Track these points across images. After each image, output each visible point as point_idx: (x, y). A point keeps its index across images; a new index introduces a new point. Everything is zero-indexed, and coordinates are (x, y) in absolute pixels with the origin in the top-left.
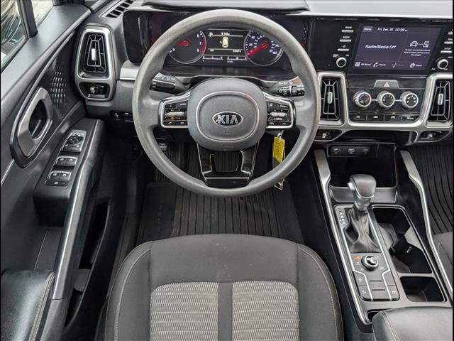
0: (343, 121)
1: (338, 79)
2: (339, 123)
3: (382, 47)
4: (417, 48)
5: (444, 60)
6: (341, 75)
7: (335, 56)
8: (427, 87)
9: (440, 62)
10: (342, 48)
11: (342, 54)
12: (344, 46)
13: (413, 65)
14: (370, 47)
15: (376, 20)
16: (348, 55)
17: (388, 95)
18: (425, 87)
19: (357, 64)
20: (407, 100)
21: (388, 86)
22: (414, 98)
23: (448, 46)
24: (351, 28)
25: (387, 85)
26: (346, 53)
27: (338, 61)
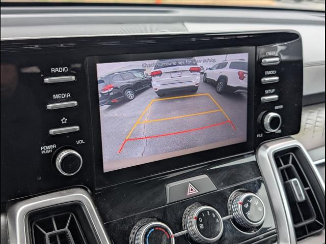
1: (76, 207)
5: (272, 114)
6: (80, 195)
7: (47, 149)
8: (264, 174)
9: (267, 120)
10: (61, 125)
11: (64, 142)
12: (64, 120)
15: (113, 43)
17: (205, 211)
18: (260, 174)
21: (195, 192)
23: (270, 85)
25: (192, 191)
27: (59, 161)
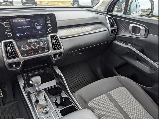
0: (19, 58)
1: (11, 42)
2: (18, 59)
3: (24, 27)
4: (38, 26)
6: (12, 40)
7: (6, 33)
9: (48, 30)
10: (8, 29)
13: (40, 32)
14: (19, 28)
16: (11, 32)
17: (34, 44)
19: (18, 35)
20: (42, 44)
21: (33, 41)
22: (45, 43)
23: (48, 24)
24: (7, 21)
26: (10, 31)
27: (8, 35)
